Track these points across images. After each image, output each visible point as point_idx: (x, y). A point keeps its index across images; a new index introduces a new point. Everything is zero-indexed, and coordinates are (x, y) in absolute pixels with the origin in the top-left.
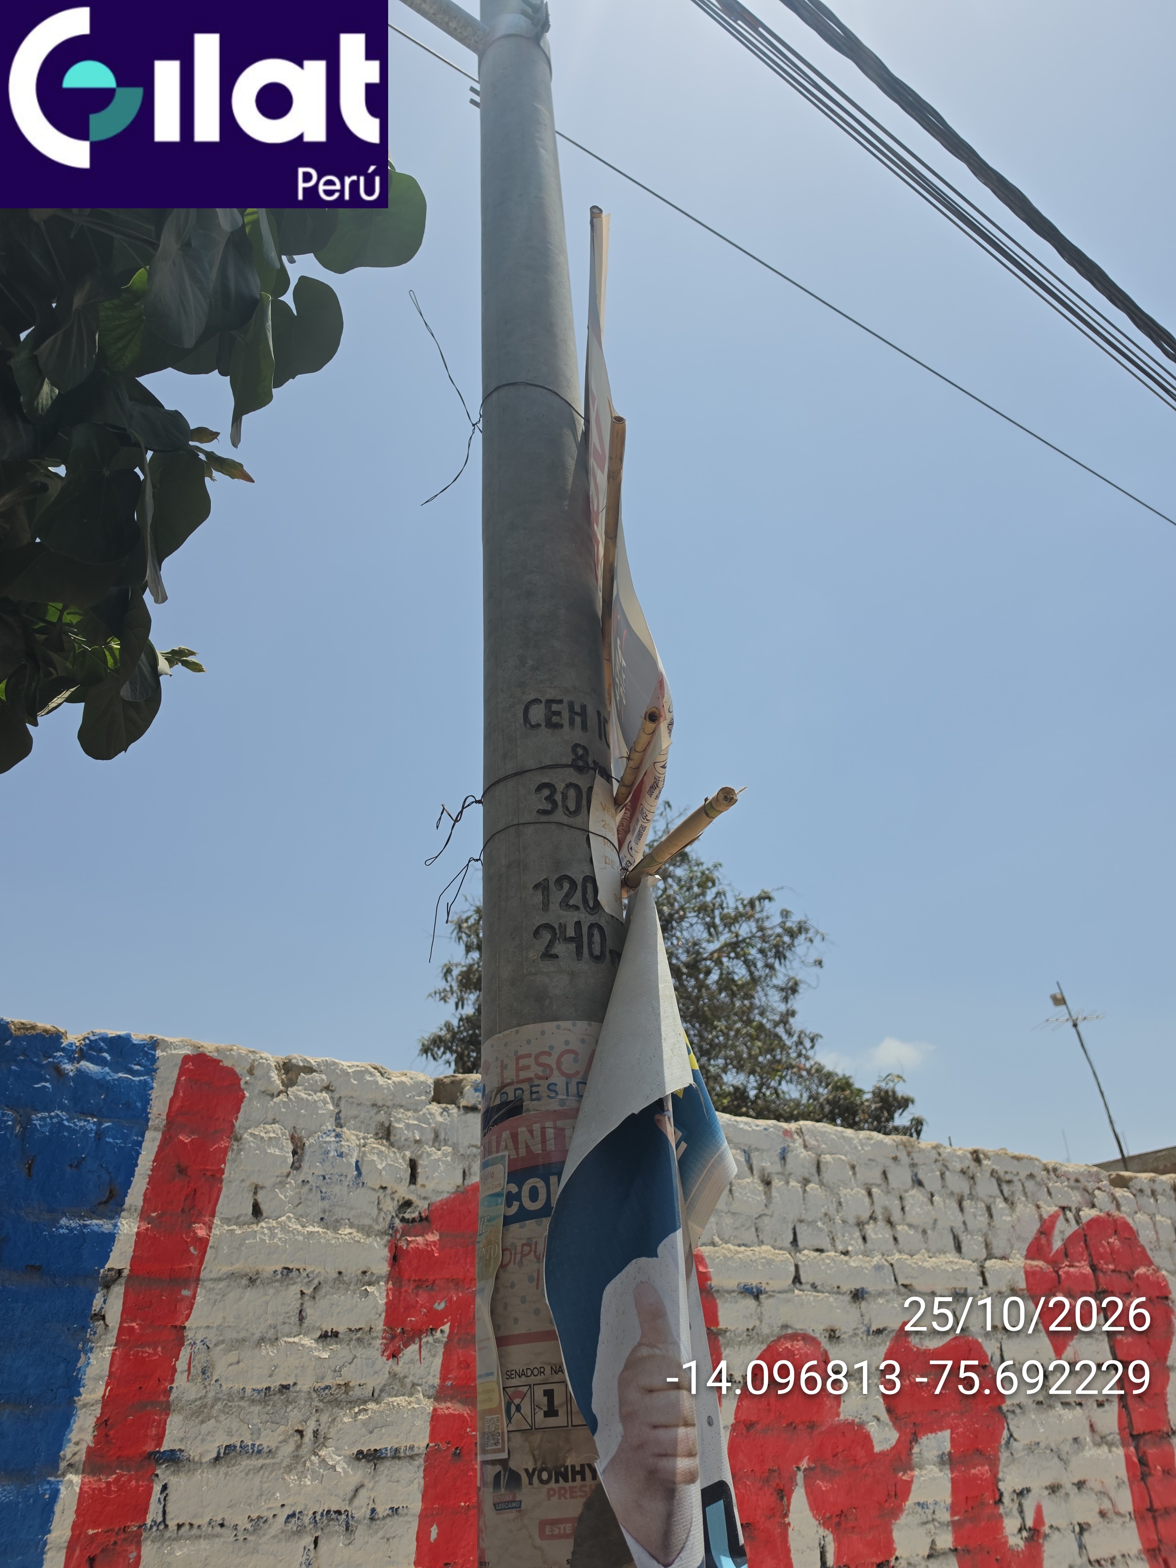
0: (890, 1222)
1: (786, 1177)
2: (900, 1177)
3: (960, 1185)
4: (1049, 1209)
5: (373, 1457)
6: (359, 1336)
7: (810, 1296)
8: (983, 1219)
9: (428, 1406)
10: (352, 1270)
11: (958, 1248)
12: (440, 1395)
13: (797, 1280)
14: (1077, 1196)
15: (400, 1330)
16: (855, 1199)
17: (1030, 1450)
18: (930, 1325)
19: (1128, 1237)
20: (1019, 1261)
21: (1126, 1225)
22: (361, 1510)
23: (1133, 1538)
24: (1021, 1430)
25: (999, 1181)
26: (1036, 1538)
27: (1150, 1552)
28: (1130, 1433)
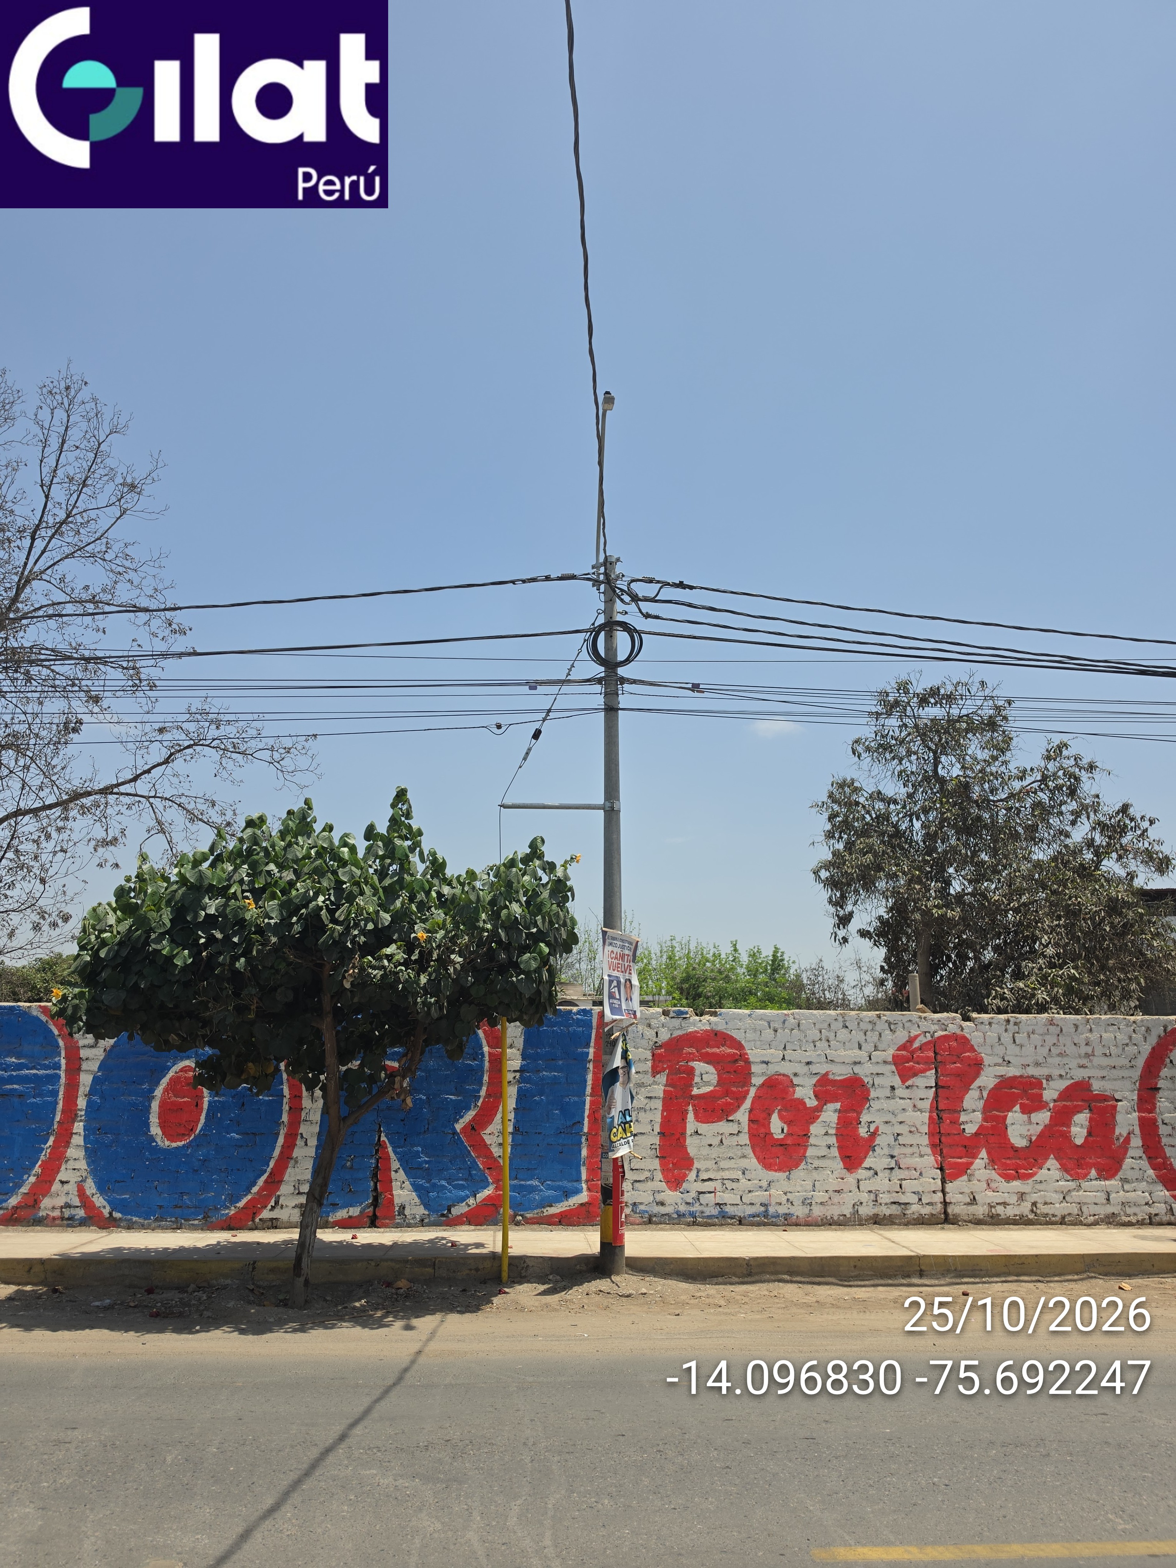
0: (828, 1041)
1: (784, 1029)
2: (837, 1025)
3: (868, 1026)
4: (914, 1033)
5: (650, 1098)
6: (645, 1072)
7: (788, 1063)
9: (663, 1088)
10: (643, 1058)
12: (666, 1086)
13: (783, 1059)
14: (936, 1027)
15: (655, 1071)
16: (814, 1034)
17: (879, 1110)
18: (840, 1072)
19: (963, 1042)
20: (891, 1052)
21: (964, 1037)
22: (647, 1107)
23: (925, 1140)
24: (875, 1105)
25: (890, 1024)
26: (874, 1135)
27: (933, 1146)
28: (936, 1110)
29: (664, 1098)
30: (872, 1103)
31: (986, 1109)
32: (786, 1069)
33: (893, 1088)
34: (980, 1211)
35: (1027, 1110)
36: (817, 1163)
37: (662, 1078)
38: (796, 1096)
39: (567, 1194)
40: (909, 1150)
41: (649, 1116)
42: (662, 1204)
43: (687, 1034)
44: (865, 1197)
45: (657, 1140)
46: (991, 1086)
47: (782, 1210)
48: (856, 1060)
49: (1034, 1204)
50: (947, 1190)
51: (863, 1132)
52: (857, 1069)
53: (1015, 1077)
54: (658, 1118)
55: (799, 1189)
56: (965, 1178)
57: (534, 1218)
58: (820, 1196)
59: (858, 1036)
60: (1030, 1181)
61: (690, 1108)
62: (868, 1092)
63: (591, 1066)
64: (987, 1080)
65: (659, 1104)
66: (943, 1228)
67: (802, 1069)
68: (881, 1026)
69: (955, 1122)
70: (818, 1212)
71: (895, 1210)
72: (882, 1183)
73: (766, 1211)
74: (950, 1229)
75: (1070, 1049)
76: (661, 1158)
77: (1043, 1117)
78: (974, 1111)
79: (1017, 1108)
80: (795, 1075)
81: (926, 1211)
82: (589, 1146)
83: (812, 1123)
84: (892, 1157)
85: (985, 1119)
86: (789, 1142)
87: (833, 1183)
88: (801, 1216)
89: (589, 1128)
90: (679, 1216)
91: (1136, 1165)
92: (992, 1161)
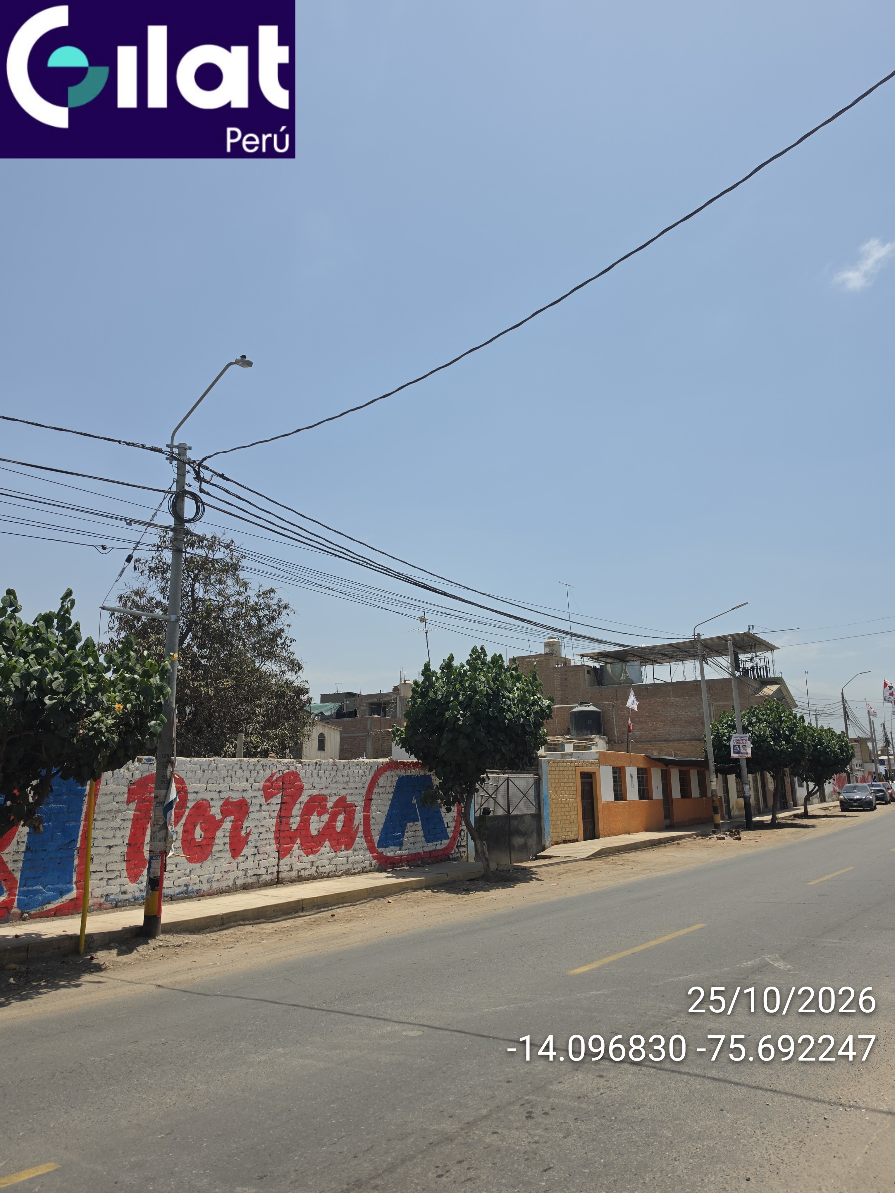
0: (231, 777)
1: (208, 770)
2: (237, 767)
3: (252, 768)
4: (274, 771)
5: (124, 820)
6: (122, 802)
7: (209, 792)
8: (256, 775)
9: (133, 812)
10: (122, 792)
11: (247, 781)
12: (135, 811)
13: (206, 789)
14: (284, 768)
15: (129, 802)
16: (224, 773)
17: (252, 819)
18: (235, 797)
19: (295, 775)
20: (262, 783)
21: (297, 773)
22: (122, 827)
23: (272, 836)
24: (251, 816)
25: (263, 766)
26: (248, 834)
27: (276, 838)
28: (280, 816)
29: (133, 820)
30: (250, 815)
31: (302, 816)
32: (207, 796)
33: (261, 805)
34: (294, 874)
35: (320, 814)
36: (218, 855)
37: (133, 806)
38: (211, 813)
39: (61, 894)
40: (264, 842)
41: (122, 833)
42: (125, 893)
43: (152, 775)
44: (240, 873)
45: (125, 849)
46: (306, 801)
47: (196, 888)
48: (245, 789)
49: (317, 867)
50: (280, 864)
51: (243, 833)
52: (245, 795)
53: (316, 795)
54: (128, 833)
55: (207, 873)
56: (289, 856)
57: (37, 914)
58: (217, 876)
59: (247, 774)
60: (317, 855)
61: (149, 825)
62: (249, 808)
63: (86, 799)
64: (304, 798)
65: (129, 824)
66: (277, 887)
67: (215, 796)
68: (259, 767)
69: (288, 824)
70: (215, 886)
71: (254, 879)
72: (250, 864)
73: (187, 889)
74: (280, 887)
75: (341, 779)
76: (127, 861)
77: (326, 817)
78: (297, 816)
79: (315, 813)
80: (212, 799)
81: (269, 877)
82: (79, 857)
83: (218, 830)
84: (256, 847)
85: (301, 821)
86: (204, 843)
87: (225, 867)
88: (206, 890)
89: (81, 844)
90: (135, 899)
91: (360, 841)
92: (302, 844)
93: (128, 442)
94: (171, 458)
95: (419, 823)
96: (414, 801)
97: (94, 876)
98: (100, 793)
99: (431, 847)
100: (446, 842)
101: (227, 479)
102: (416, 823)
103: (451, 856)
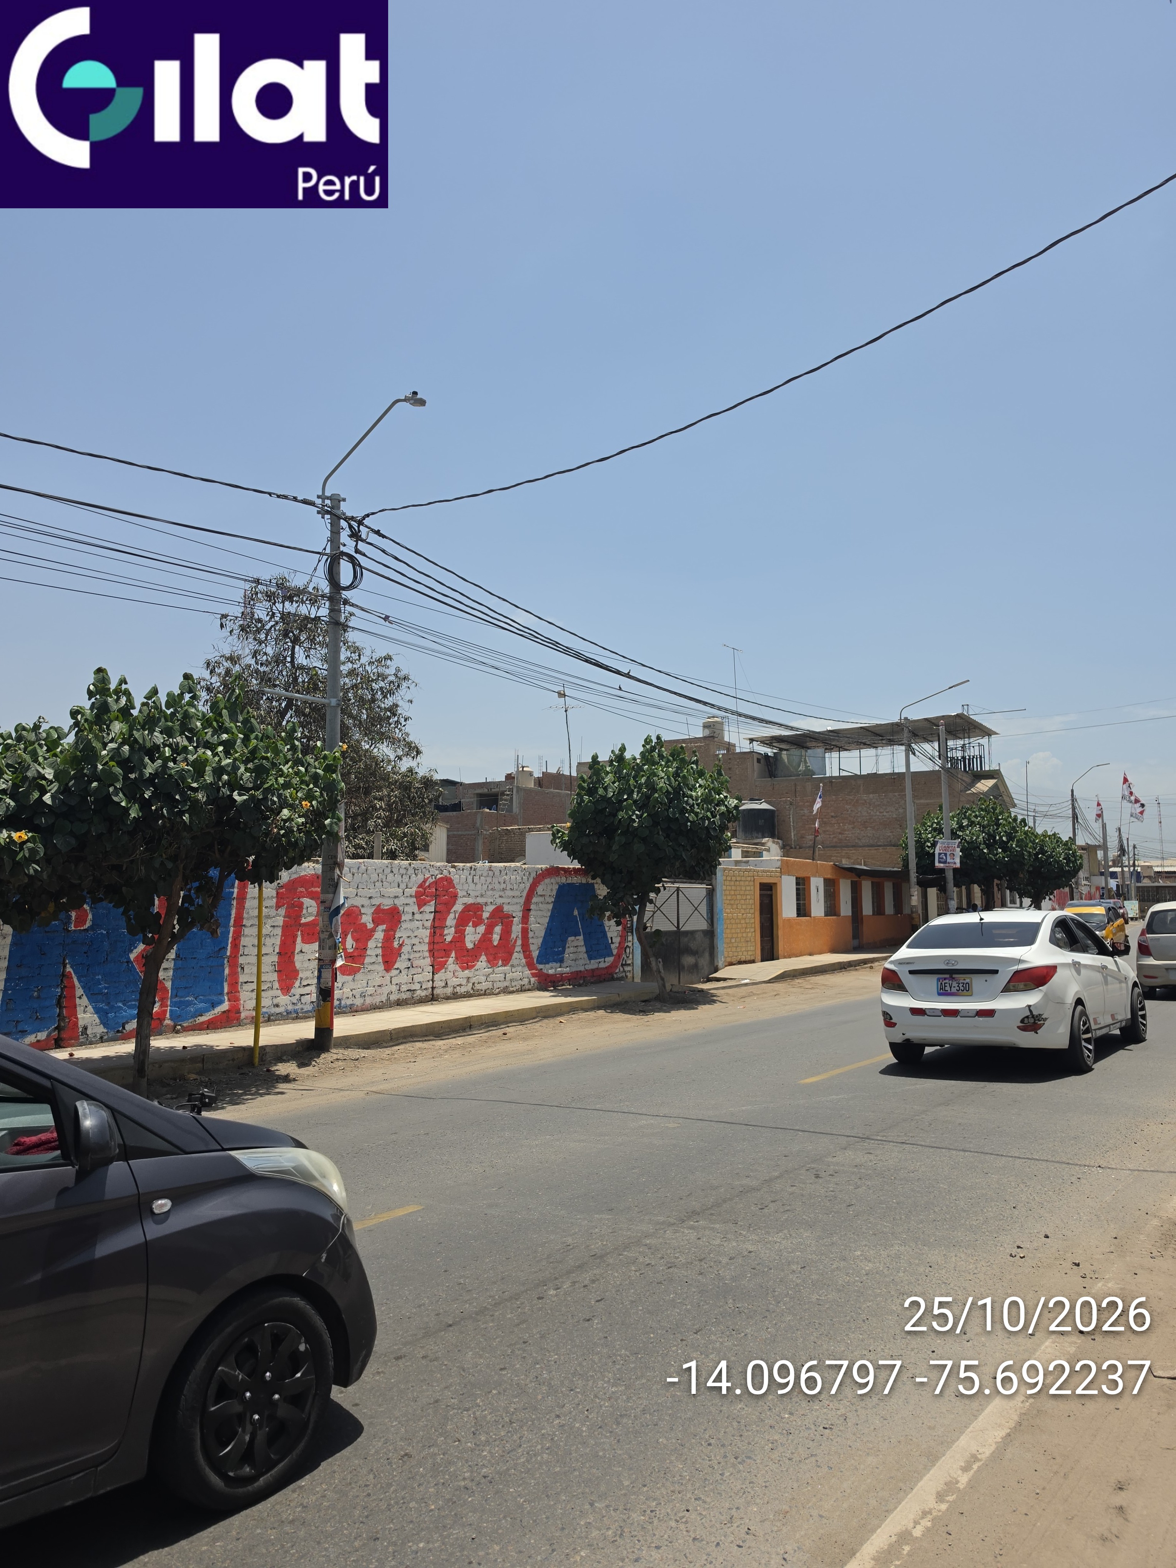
0: (382, 882)
1: (358, 873)
2: (388, 870)
3: (404, 871)
4: (427, 876)
5: (274, 926)
6: (271, 907)
7: (359, 898)
8: (407, 879)
9: (283, 918)
10: (270, 896)
11: (399, 887)
13: (357, 895)
14: (437, 872)
15: (278, 906)
16: (374, 877)
17: (405, 929)
18: (387, 904)
19: (449, 880)
20: (414, 889)
21: (451, 879)
22: (272, 934)
23: (426, 947)
24: (404, 925)
25: (415, 870)
26: (401, 946)
27: (430, 951)
28: (433, 927)
29: (283, 926)
30: (402, 924)
31: (457, 926)
32: (358, 902)
33: (413, 914)
34: (449, 991)
35: (475, 925)
36: (370, 967)
37: (282, 911)
38: (363, 921)
39: (214, 1006)
40: (417, 955)
41: (273, 940)
42: (277, 1006)
43: (300, 877)
44: (394, 988)
45: (276, 959)
46: (460, 910)
47: (349, 1002)
48: (396, 895)
49: (473, 984)
50: (435, 979)
51: (396, 944)
52: (397, 901)
53: (471, 904)
54: (278, 941)
55: (359, 986)
56: (443, 970)
57: (189, 1026)
58: (371, 990)
59: (398, 878)
60: (473, 970)
61: (299, 933)
62: (401, 916)
63: (234, 903)
64: (458, 907)
65: (279, 931)
66: (432, 1004)
67: (366, 902)
68: (411, 871)
69: (442, 935)
70: (369, 1001)
71: (408, 995)
72: (403, 978)
73: (340, 1004)
74: (435, 1004)
75: (497, 886)
76: (279, 971)
77: (481, 929)
78: (451, 927)
79: (471, 924)
80: (363, 906)
81: (423, 994)
82: (230, 966)
83: (370, 940)
84: (409, 960)
85: (456, 932)
86: (355, 954)
87: (378, 981)
88: (359, 1005)
89: (231, 952)
90: (287, 1013)
91: (518, 957)
92: (457, 958)
93: (279, 494)
94: (322, 512)
95: (581, 938)
96: (576, 913)
97: (245, 987)
98: (248, 896)
99: (593, 965)
100: (610, 960)
101: (384, 536)
102: (577, 938)
103: (615, 976)
